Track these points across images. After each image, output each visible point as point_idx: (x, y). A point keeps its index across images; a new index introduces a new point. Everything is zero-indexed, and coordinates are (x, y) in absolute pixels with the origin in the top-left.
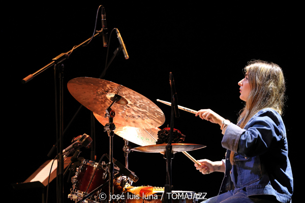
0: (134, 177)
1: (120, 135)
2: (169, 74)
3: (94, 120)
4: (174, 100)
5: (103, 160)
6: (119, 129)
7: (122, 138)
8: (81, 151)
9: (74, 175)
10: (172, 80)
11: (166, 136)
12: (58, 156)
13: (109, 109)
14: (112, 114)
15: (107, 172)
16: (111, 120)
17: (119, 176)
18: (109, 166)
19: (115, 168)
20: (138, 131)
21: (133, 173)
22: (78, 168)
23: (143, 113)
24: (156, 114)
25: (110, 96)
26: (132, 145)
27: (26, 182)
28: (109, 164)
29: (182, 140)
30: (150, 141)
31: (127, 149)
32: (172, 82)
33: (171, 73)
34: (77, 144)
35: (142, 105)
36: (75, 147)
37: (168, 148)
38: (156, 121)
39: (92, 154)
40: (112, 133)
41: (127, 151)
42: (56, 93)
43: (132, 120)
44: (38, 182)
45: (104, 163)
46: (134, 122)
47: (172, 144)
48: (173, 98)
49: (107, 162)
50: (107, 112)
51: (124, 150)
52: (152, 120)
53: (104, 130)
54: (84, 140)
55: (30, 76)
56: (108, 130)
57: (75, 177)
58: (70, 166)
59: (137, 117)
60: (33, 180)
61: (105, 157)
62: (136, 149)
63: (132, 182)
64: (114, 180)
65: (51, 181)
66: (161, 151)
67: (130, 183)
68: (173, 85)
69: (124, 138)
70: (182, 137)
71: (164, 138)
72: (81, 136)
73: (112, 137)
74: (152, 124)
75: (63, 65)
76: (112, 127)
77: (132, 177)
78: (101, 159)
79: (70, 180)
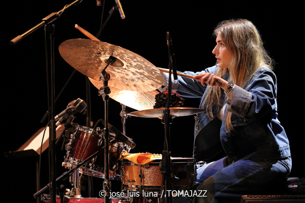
0: (131, 143)
1: (116, 100)
2: (166, 34)
3: (89, 84)
4: (172, 61)
5: (98, 126)
6: (115, 94)
7: (119, 103)
8: (75, 116)
9: (69, 142)
10: (169, 40)
11: (164, 100)
12: (50, 123)
13: (104, 72)
14: (107, 77)
15: (103, 138)
16: (106, 83)
17: (115, 143)
18: (104, 132)
19: (111, 134)
20: (136, 95)
21: (130, 139)
22: (72, 135)
23: (141, 74)
24: (153, 73)
25: (104, 58)
26: (129, 110)
27: (19, 150)
28: (103, 130)
29: (181, 104)
30: (149, 105)
31: (123, 114)
32: (170, 42)
33: (168, 32)
34: (70, 109)
35: (138, 64)
36: (69, 112)
37: (166, 112)
38: (156, 81)
39: (87, 120)
40: (107, 97)
41: (124, 117)
42: (47, 56)
43: (132, 83)
44: (32, 151)
45: (98, 129)
46: (135, 86)
47: (170, 108)
48: (171, 59)
49: (102, 127)
50: (102, 75)
51: (121, 115)
52: (152, 81)
53: (98, 94)
54: (78, 105)
55: (19, 37)
56: (103, 94)
57: (69, 144)
58: (64, 133)
59: (137, 80)
60: (26, 149)
61: (100, 122)
62: (133, 114)
63: (130, 149)
64: (110, 147)
65: (43, 150)
66: (159, 115)
67: (128, 150)
68: (170, 46)
69: (121, 102)
70: (180, 100)
71: (161, 102)
72: (75, 101)
73: (107, 102)
74: (152, 85)
75: (53, 25)
76: (107, 90)
77: (129, 143)
78: (96, 124)
79: (64, 147)
